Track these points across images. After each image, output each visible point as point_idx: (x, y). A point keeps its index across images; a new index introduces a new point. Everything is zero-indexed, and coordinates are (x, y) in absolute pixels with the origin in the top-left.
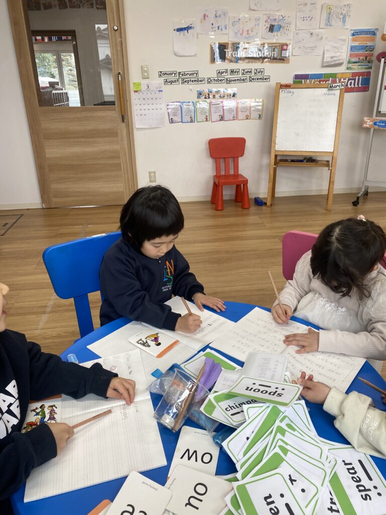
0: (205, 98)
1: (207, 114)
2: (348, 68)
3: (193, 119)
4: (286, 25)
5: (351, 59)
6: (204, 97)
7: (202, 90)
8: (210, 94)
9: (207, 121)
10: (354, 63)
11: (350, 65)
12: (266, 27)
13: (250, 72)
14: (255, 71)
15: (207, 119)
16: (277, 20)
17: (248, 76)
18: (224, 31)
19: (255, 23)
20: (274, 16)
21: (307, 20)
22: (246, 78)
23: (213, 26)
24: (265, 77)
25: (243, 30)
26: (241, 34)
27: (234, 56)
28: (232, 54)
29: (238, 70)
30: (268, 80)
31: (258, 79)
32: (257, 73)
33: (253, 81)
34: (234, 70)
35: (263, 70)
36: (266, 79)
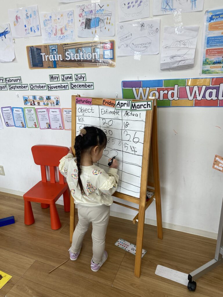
0: (31, 105)
1: (36, 121)
2: (204, 72)
3: (25, 125)
4: (106, 17)
5: (208, 57)
6: (30, 103)
7: (27, 97)
8: (35, 100)
9: (36, 127)
10: (214, 63)
11: (208, 67)
12: (81, 22)
14: (76, 77)
15: (36, 125)
16: (93, 11)
17: (69, 82)
18: (38, 33)
19: (68, 19)
20: (89, 7)
21: (133, 6)
22: (67, 84)
23: (26, 28)
24: (88, 84)
25: (56, 29)
26: (55, 35)
27: (51, 60)
28: (48, 58)
29: (57, 76)
30: (92, 88)
31: (80, 86)
32: (78, 79)
33: (75, 88)
34: (54, 76)
35: (84, 75)
36: (89, 86)
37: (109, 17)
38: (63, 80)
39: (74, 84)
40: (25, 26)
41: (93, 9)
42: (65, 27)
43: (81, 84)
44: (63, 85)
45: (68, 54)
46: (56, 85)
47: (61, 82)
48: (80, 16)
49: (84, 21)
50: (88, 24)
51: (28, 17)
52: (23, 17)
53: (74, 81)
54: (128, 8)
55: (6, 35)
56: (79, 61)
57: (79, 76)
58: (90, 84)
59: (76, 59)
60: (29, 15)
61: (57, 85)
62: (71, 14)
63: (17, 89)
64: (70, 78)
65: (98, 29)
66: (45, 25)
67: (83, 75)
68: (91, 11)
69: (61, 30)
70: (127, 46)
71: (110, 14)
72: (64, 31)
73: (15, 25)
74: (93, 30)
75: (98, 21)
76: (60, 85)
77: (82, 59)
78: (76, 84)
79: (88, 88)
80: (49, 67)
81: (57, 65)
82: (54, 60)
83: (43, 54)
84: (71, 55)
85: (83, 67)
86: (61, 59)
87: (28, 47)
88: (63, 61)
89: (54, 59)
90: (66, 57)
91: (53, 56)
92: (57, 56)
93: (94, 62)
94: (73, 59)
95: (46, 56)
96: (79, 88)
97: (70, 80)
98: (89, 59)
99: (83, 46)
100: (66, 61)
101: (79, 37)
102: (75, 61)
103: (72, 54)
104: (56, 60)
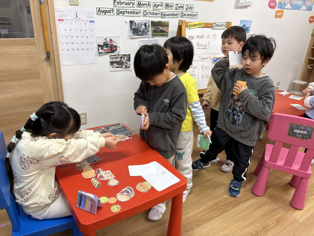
13: (182, 7)
14: (187, 7)
17: (180, 11)
22: (178, 13)
24: (194, 14)
29: (172, 4)
30: (196, 17)
31: (188, 15)
32: (188, 9)
33: (184, 17)
34: (169, 4)
38: (176, 9)
39: (184, 13)
43: (189, 13)
44: (175, 13)
47: (174, 10)
53: (184, 11)
57: (189, 6)
58: (196, 14)
61: (170, 13)
63: (127, 15)
67: (192, 6)
76: (172, 13)
78: (186, 13)
79: (194, 17)
96: (187, 17)
97: (182, 9)
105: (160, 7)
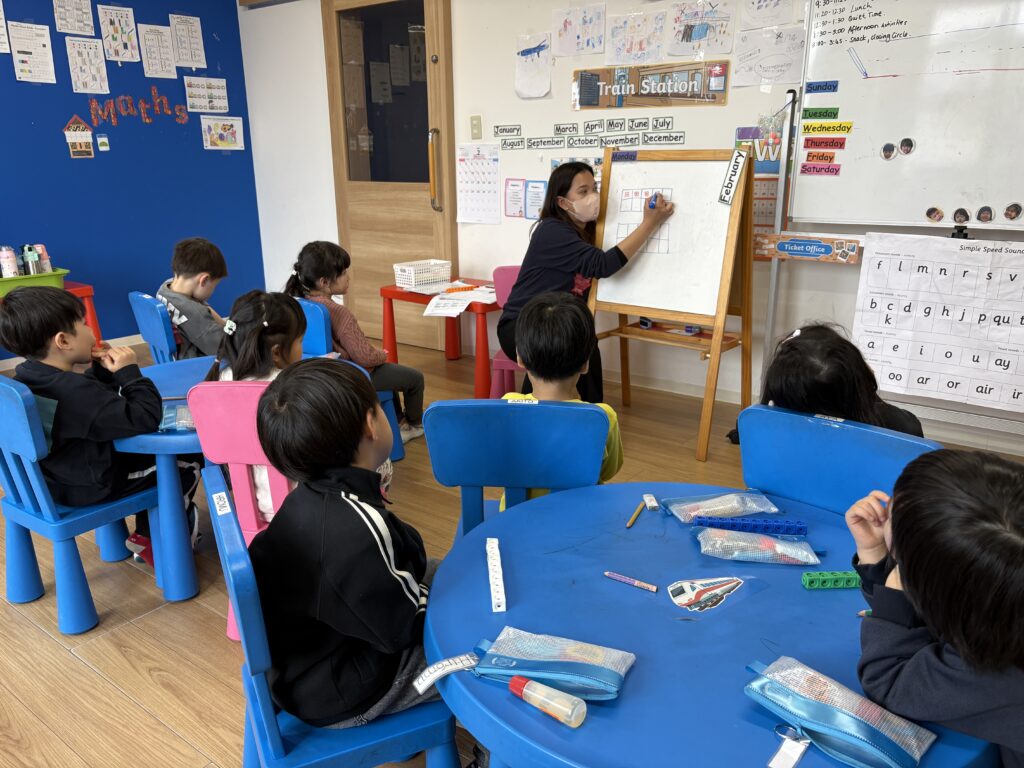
4: (719, 23)
7: (559, 160)
12: (676, 31)
14: (655, 123)
16: (700, 15)
17: (641, 132)
18: (598, 48)
19: (654, 26)
20: (694, 7)
21: (766, 6)
23: (580, 40)
24: (674, 135)
25: (632, 43)
26: (628, 51)
27: (614, 94)
28: (610, 90)
29: (621, 121)
30: (681, 141)
31: (660, 138)
33: (651, 142)
34: (615, 122)
35: (670, 119)
36: (676, 138)
37: (725, 23)
38: (631, 128)
39: (649, 136)
40: (578, 37)
41: (699, 9)
42: (649, 38)
43: (662, 135)
44: (629, 137)
45: (646, 83)
46: (615, 138)
47: (627, 132)
48: (676, 20)
49: (682, 29)
50: (688, 33)
51: (585, 22)
52: (577, 22)
53: (650, 130)
54: (759, 8)
55: (541, 53)
56: (665, 95)
57: (661, 120)
58: (679, 135)
59: (659, 91)
60: (588, 19)
61: (619, 138)
62: (661, 18)
63: (543, 146)
64: (645, 124)
65: (703, 42)
66: (613, 35)
67: (668, 120)
68: (696, 14)
69: (641, 44)
70: (750, 69)
71: (727, 19)
72: (644, 45)
73: (560, 35)
74: (695, 43)
75: (706, 28)
76: (623, 137)
77: (670, 91)
78: (654, 135)
79: (674, 141)
80: (609, 106)
81: (624, 103)
82: (619, 93)
83: (601, 84)
84: (651, 85)
85: (671, 105)
86: (633, 92)
87: (576, 73)
88: (636, 95)
89: (621, 91)
90: (642, 88)
91: (618, 87)
92: (626, 88)
93: (691, 97)
94: (653, 92)
95: (607, 88)
96: (659, 141)
97: (644, 128)
98: (682, 91)
99: (676, 69)
100: (642, 95)
101: (670, 55)
102: (657, 95)
103: (653, 84)
104: (623, 93)
105: (597, 129)
